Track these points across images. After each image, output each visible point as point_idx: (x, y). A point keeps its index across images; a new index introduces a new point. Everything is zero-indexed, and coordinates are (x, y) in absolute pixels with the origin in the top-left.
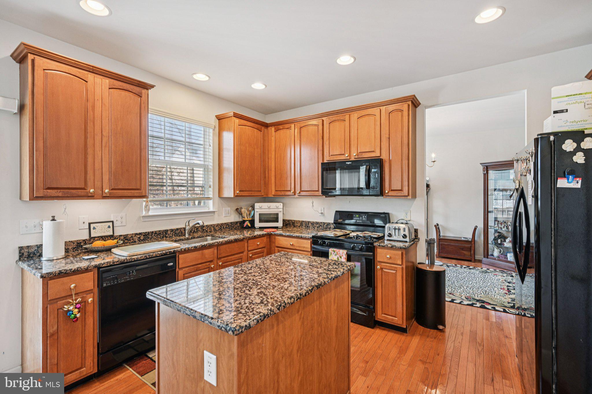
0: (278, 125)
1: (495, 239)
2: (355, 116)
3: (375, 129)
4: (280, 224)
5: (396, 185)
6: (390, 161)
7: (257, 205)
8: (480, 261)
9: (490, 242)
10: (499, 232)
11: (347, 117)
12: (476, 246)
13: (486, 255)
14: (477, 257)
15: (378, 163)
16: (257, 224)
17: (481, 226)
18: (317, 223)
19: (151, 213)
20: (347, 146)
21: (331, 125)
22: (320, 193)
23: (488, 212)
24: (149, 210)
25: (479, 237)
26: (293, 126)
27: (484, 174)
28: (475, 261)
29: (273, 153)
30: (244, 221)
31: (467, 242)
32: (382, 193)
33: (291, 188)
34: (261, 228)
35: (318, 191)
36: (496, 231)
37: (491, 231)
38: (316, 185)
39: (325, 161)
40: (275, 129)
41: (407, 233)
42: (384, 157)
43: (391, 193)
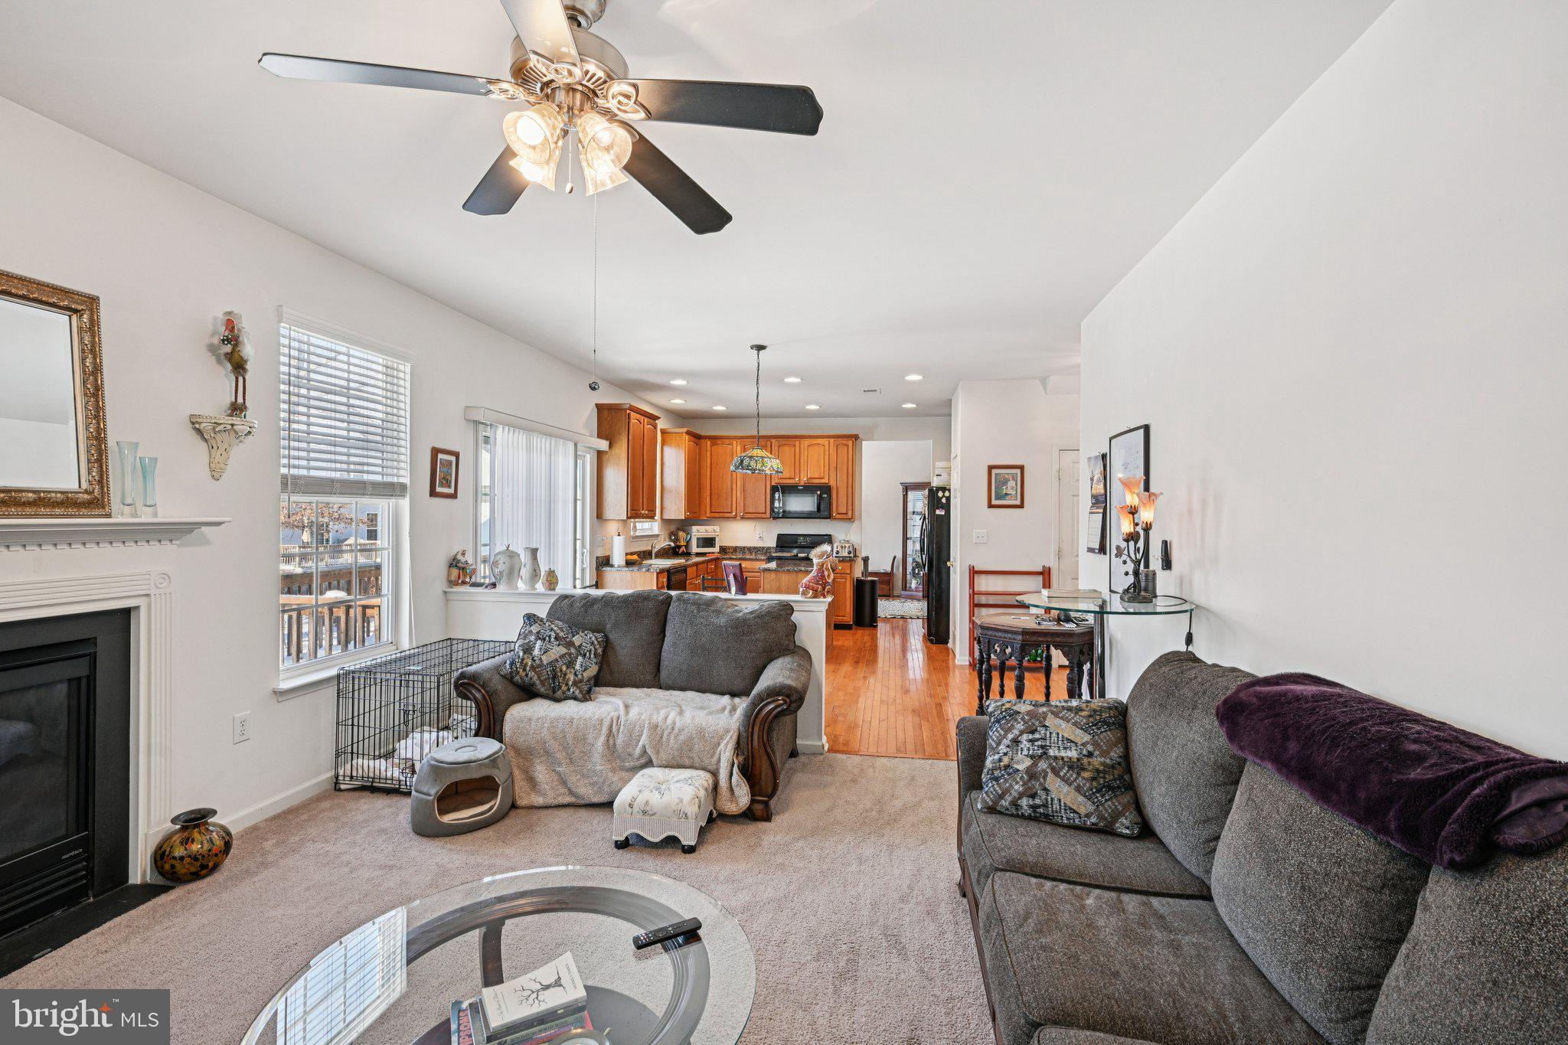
0: (714, 439)
1: (913, 569)
2: (807, 442)
3: (824, 458)
4: (717, 549)
5: (843, 510)
6: (837, 488)
7: (694, 528)
8: (899, 597)
9: (908, 573)
10: (916, 562)
11: (797, 443)
12: (895, 578)
13: (905, 588)
14: (896, 593)
15: (826, 489)
16: (695, 549)
17: (900, 556)
18: (755, 548)
19: (638, 534)
20: (797, 471)
21: (781, 449)
22: (768, 515)
23: (907, 539)
24: (636, 531)
25: (898, 568)
26: (735, 442)
27: (904, 495)
28: (894, 596)
29: (709, 470)
30: (679, 547)
31: (886, 574)
32: (829, 517)
33: (732, 510)
34: (698, 554)
35: (765, 513)
36: (914, 559)
37: (910, 560)
38: (762, 506)
39: (773, 484)
40: (711, 442)
41: (851, 549)
42: (832, 483)
43: (838, 516)
